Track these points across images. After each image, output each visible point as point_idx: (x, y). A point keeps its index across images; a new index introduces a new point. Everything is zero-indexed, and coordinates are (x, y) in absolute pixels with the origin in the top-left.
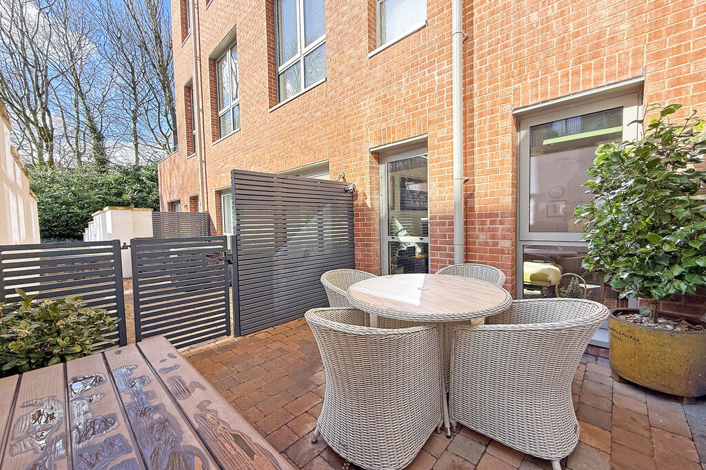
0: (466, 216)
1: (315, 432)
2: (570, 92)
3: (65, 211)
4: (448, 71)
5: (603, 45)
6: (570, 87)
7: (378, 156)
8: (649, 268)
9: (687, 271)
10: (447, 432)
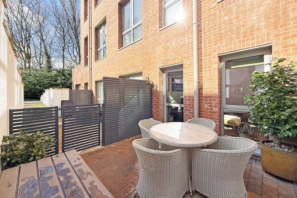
0: (199, 97)
1: (135, 192)
2: (241, 48)
3: (33, 88)
4: (191, 38)
5: (254, 30)
6: (241, 46)
7: (163, 70)
8: (276, 125)
9: (292, 127)
10: (190, 194)
